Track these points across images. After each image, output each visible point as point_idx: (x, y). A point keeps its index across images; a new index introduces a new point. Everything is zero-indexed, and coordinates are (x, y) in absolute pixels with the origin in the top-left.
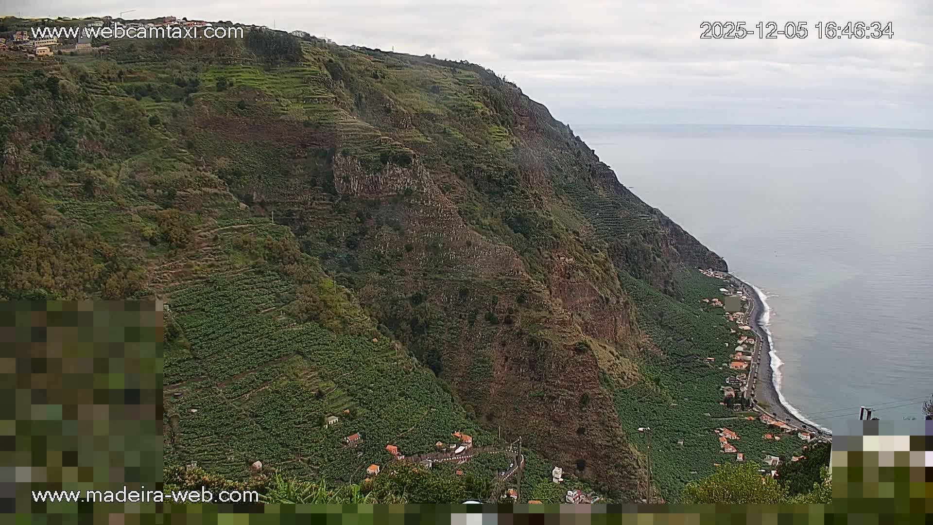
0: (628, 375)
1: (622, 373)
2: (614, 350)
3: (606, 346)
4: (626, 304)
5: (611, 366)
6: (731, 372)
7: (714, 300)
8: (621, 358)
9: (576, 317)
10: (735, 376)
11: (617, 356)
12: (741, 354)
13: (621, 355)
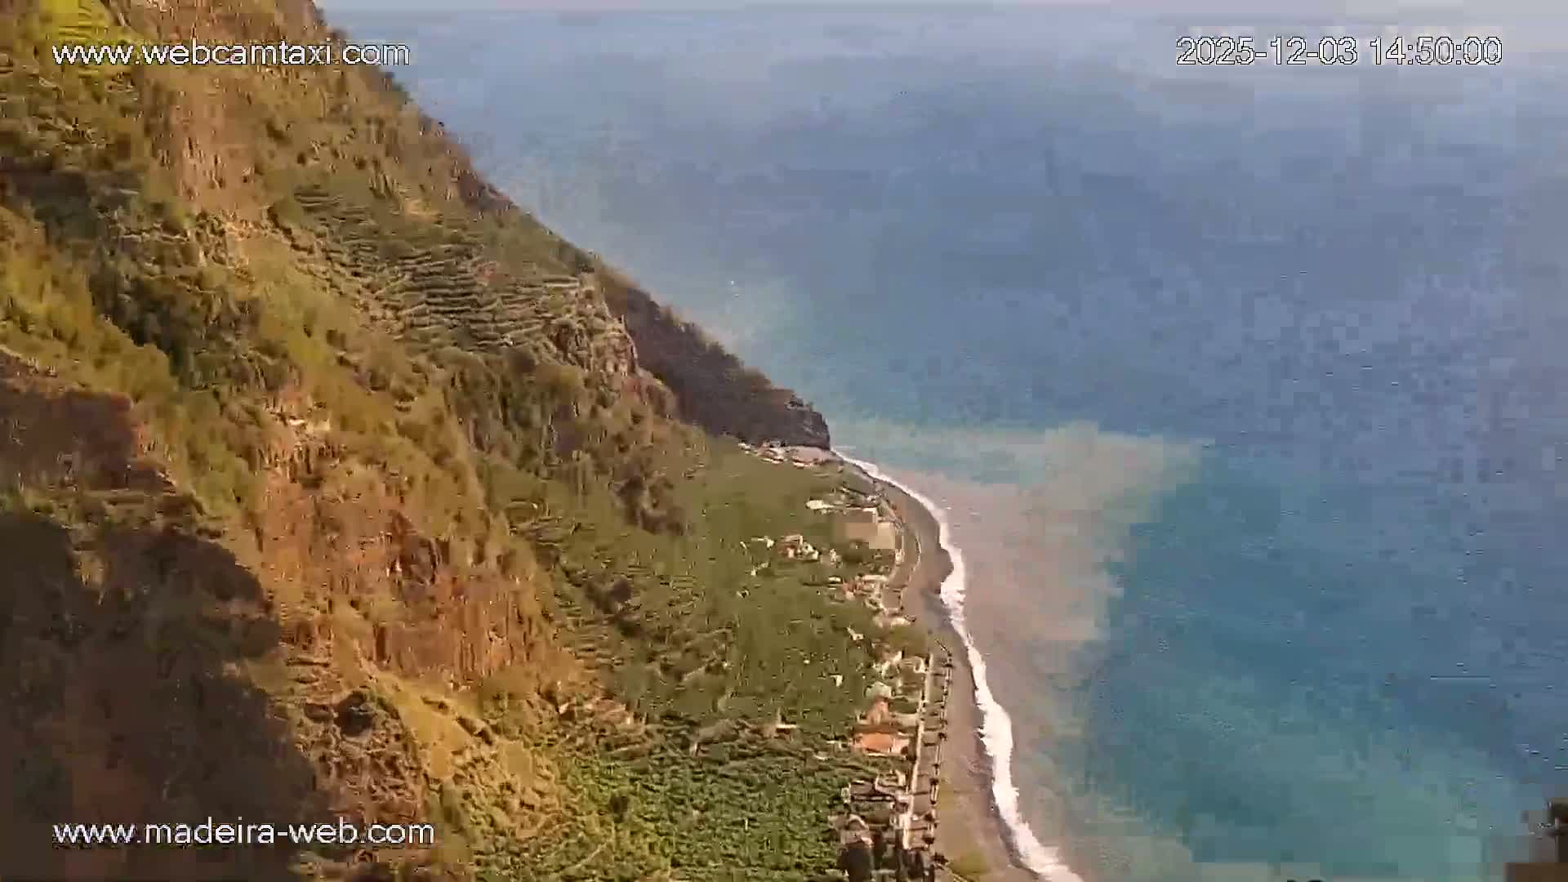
0: (523, 791)
1: (502, 787)
2: (472, 716)
3: (447, 701)
4: (506, 562)
5: (464, 768)
6: (857, 769)
7: (789, 538)
8: (496, 739)
9: (346, 614)
10: (872, 781)
11: (483, 734)
12: (884, 706)
13: (496, 729)
